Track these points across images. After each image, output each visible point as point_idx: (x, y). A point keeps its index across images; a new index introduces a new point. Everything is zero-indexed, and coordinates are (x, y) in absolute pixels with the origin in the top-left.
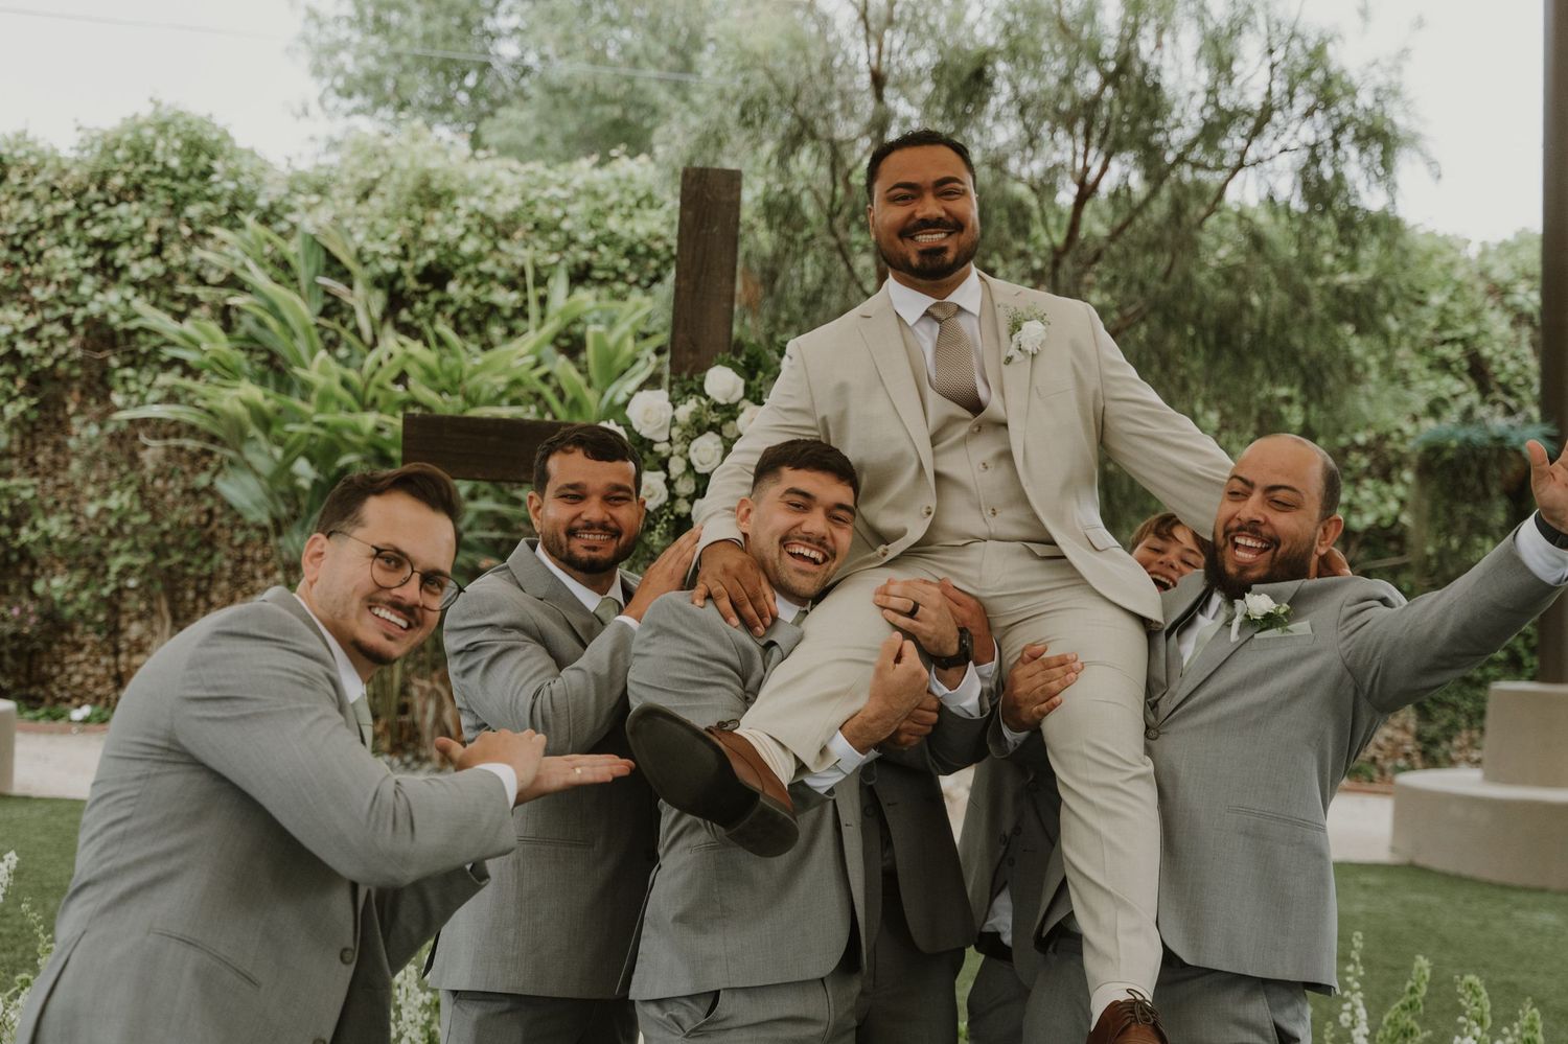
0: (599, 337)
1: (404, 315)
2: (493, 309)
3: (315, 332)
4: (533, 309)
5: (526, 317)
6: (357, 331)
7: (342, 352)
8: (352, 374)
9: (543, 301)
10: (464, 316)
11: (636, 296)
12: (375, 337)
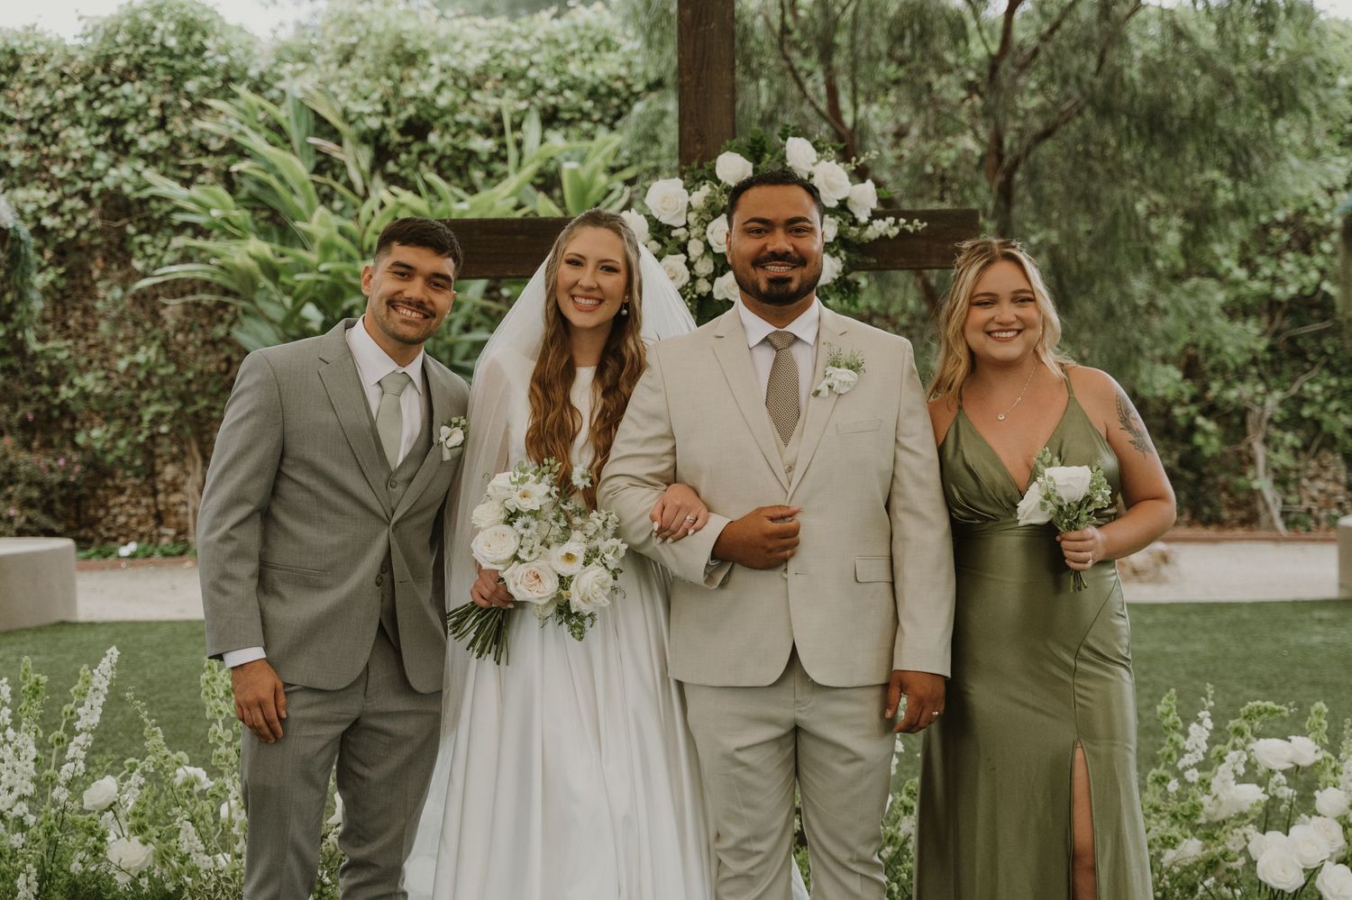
0: (574, 173)
1: (391, 167)
2: (472, 154)
3: (311, 187)
4: (512, 153)
5: (504, 160)
6: (349, 185)
7: (337, 205)
8: (351, 225)
9: (519, 144)
10: (445, 163)
11: (602, 133)
12: (366, 189)
